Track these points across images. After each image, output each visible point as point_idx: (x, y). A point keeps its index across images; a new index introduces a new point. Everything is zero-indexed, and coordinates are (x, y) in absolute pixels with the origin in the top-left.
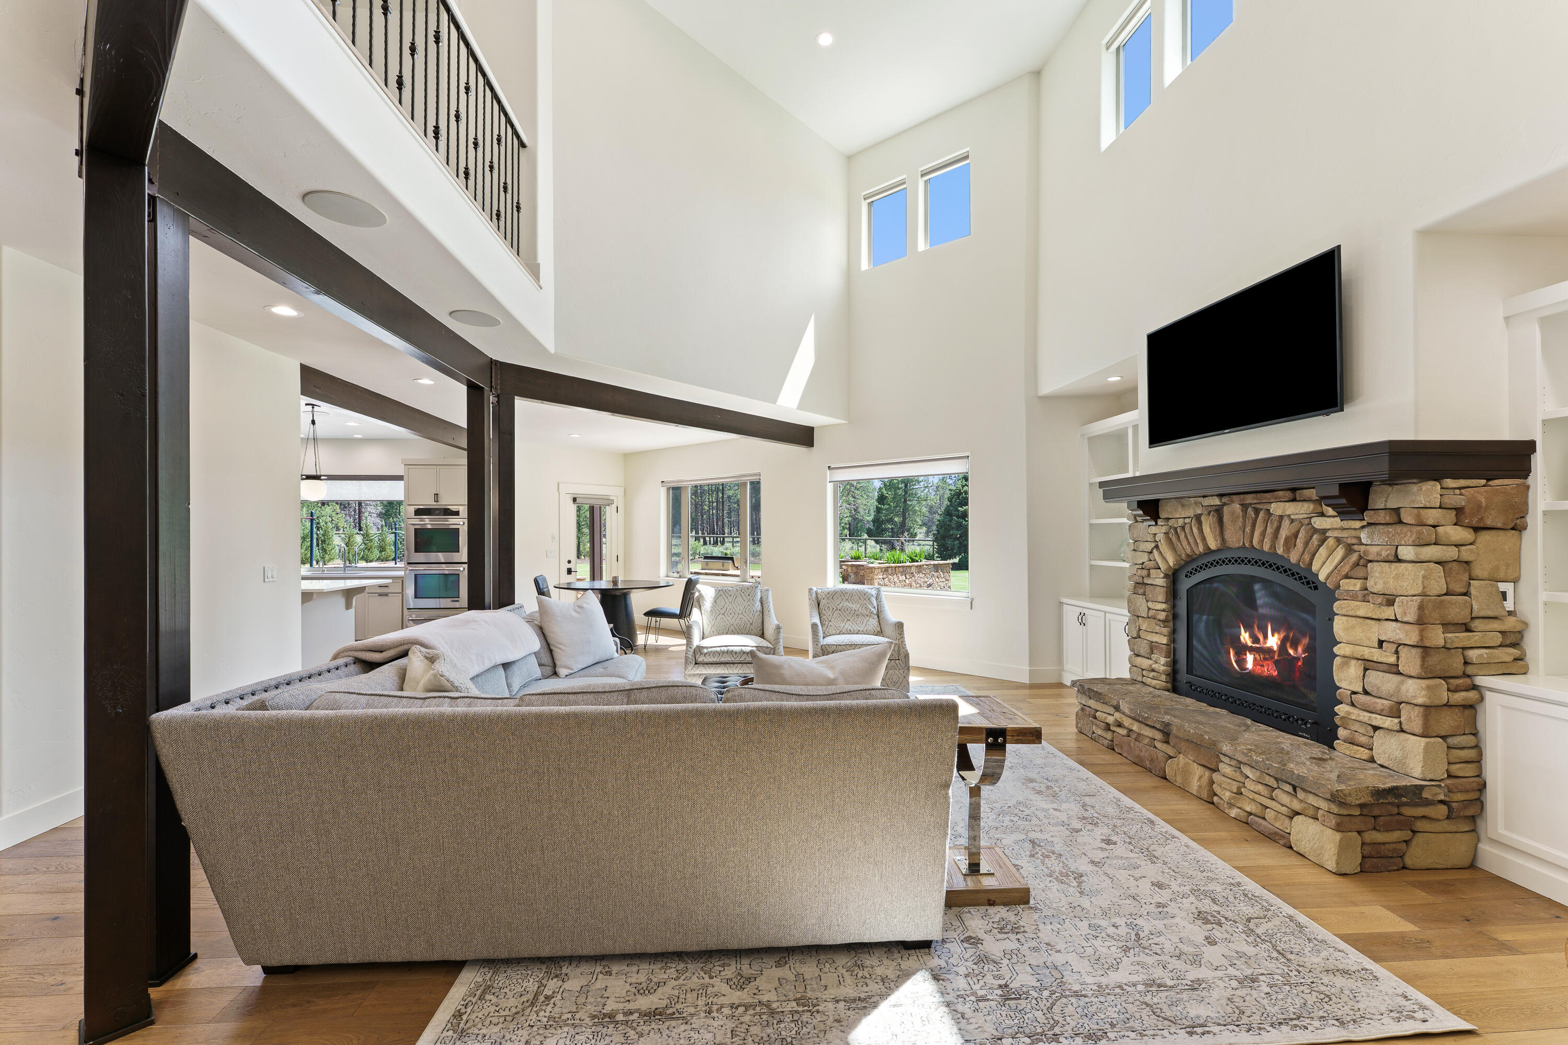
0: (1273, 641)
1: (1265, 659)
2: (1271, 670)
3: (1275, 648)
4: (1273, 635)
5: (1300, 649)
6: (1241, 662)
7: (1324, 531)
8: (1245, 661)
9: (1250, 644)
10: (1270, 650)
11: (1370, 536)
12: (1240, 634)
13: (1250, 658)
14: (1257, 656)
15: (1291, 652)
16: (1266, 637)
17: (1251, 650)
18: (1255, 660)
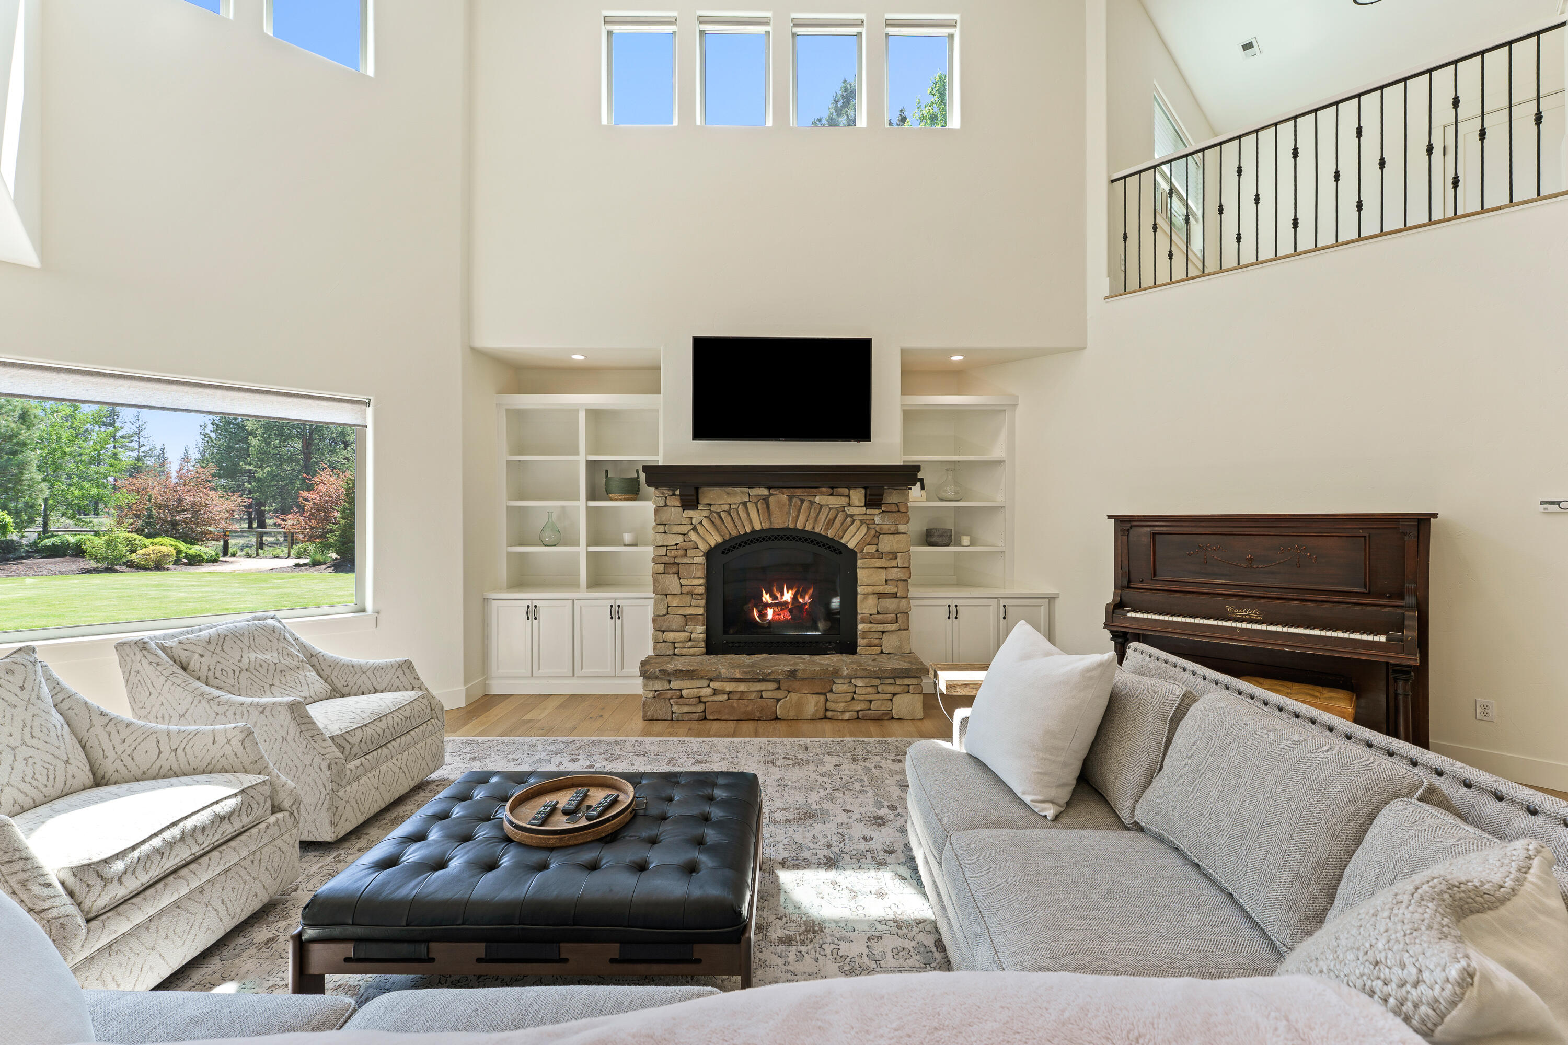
0: (788, 596)
1: (782, 610)
2: (786, 616)
3: (789, 601)
4: (788, 592)
5: (807, 598)
6: (762, 615)
7: (852, 516)
8: (766, 614)
9: (770, 601)
10: (786, 603)
11: (882, 519)
12: (762, 596)
13: (770, 613)
14: (776, 609)
15: (801, 600)
16: (782, 594)
17: (770, 605)
18: (774, 612)
